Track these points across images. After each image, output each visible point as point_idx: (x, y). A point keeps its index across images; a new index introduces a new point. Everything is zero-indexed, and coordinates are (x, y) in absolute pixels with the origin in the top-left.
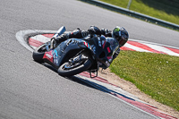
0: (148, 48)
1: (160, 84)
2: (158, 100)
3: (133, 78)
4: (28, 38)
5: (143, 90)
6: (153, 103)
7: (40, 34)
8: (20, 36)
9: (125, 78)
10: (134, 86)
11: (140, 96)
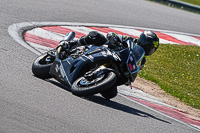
0: (174, 39)
1: (189, 83)
2: (188, 102)
3: (156, 77)
4: (23, 33)
5: (169, 90)
6: (182, 107)
7: (38, 27)
8: (13, 31)
9: (146, 77)
10: (157, 87)
11: (166, 99)
